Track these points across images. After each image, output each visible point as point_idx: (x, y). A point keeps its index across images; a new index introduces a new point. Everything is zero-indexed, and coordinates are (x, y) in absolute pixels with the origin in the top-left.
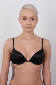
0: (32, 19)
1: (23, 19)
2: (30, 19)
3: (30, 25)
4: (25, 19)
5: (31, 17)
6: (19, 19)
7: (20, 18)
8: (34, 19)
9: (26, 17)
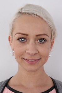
0: (41, 40)
1: (19, 39)
2: (35, 40)
3: (35, 54)
4: (23, 39)
5: (37, 36)
6: (9, 37)
7: (11, 36)
8: (45, 40)
9: (27, 35)
